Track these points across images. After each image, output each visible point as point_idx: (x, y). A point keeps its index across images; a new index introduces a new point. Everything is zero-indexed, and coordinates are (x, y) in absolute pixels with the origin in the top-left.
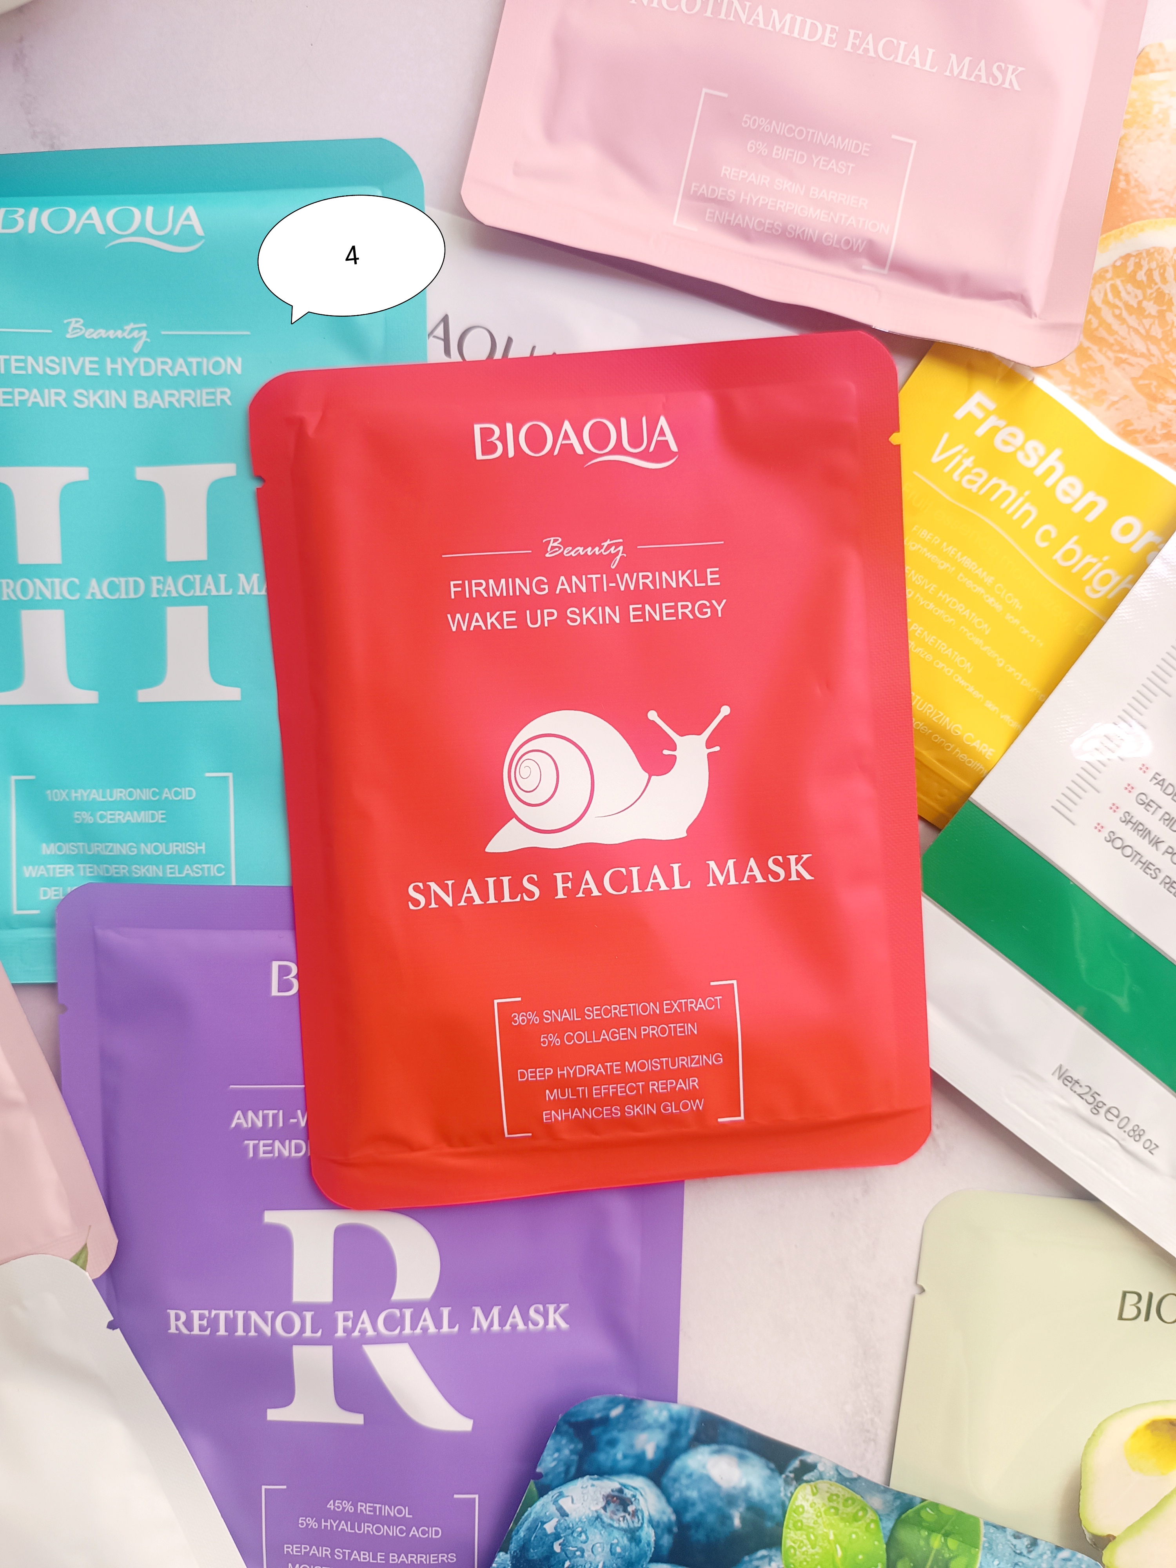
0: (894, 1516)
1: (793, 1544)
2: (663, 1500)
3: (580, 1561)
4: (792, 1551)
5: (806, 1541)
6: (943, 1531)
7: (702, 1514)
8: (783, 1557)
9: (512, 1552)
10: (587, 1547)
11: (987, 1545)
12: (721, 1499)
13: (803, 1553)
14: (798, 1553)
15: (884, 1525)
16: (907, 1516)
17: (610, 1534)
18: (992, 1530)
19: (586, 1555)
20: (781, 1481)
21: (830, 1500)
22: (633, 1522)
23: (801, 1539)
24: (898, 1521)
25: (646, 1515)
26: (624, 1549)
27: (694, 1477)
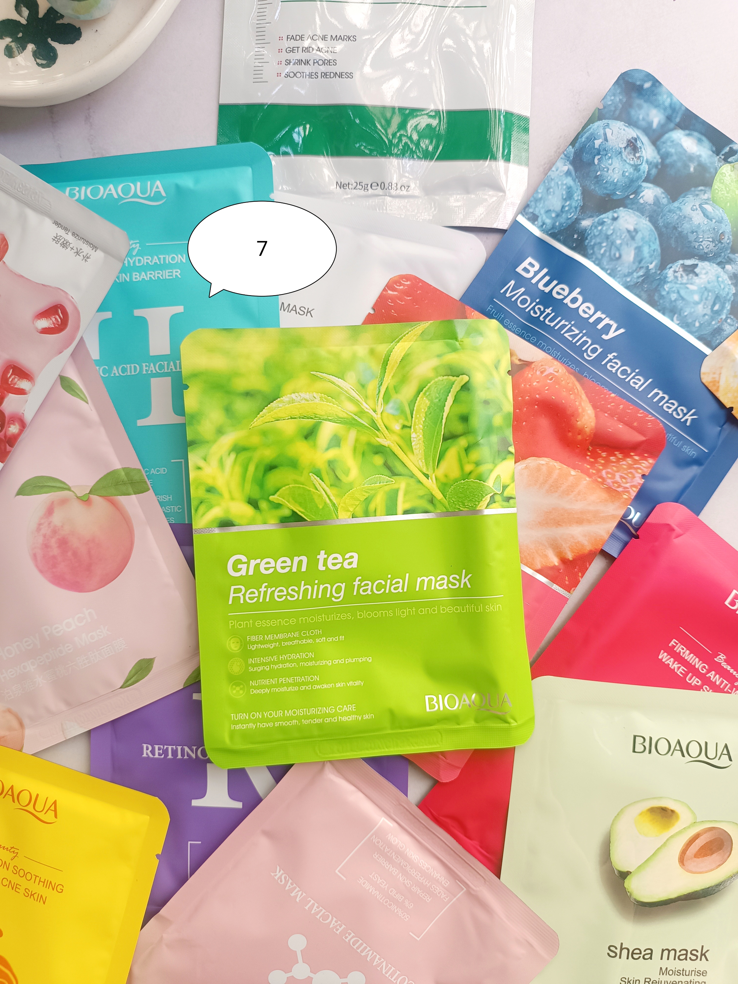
1: (718, 189)
2: (656, 152)
3: (606, 174)
4: (717, 191)
7: (675, 161)
8: (712, 193)
10: (611, 168)
12: (686, 157)
13: (722, 195)
14: (719, 193)
17: (624, 165)
19: (609, 172)
20: (716, 158)
22: (637, 162)
23: (722, 187)
25: (645, 159)
26: (630, 174)
27: (675, 143)
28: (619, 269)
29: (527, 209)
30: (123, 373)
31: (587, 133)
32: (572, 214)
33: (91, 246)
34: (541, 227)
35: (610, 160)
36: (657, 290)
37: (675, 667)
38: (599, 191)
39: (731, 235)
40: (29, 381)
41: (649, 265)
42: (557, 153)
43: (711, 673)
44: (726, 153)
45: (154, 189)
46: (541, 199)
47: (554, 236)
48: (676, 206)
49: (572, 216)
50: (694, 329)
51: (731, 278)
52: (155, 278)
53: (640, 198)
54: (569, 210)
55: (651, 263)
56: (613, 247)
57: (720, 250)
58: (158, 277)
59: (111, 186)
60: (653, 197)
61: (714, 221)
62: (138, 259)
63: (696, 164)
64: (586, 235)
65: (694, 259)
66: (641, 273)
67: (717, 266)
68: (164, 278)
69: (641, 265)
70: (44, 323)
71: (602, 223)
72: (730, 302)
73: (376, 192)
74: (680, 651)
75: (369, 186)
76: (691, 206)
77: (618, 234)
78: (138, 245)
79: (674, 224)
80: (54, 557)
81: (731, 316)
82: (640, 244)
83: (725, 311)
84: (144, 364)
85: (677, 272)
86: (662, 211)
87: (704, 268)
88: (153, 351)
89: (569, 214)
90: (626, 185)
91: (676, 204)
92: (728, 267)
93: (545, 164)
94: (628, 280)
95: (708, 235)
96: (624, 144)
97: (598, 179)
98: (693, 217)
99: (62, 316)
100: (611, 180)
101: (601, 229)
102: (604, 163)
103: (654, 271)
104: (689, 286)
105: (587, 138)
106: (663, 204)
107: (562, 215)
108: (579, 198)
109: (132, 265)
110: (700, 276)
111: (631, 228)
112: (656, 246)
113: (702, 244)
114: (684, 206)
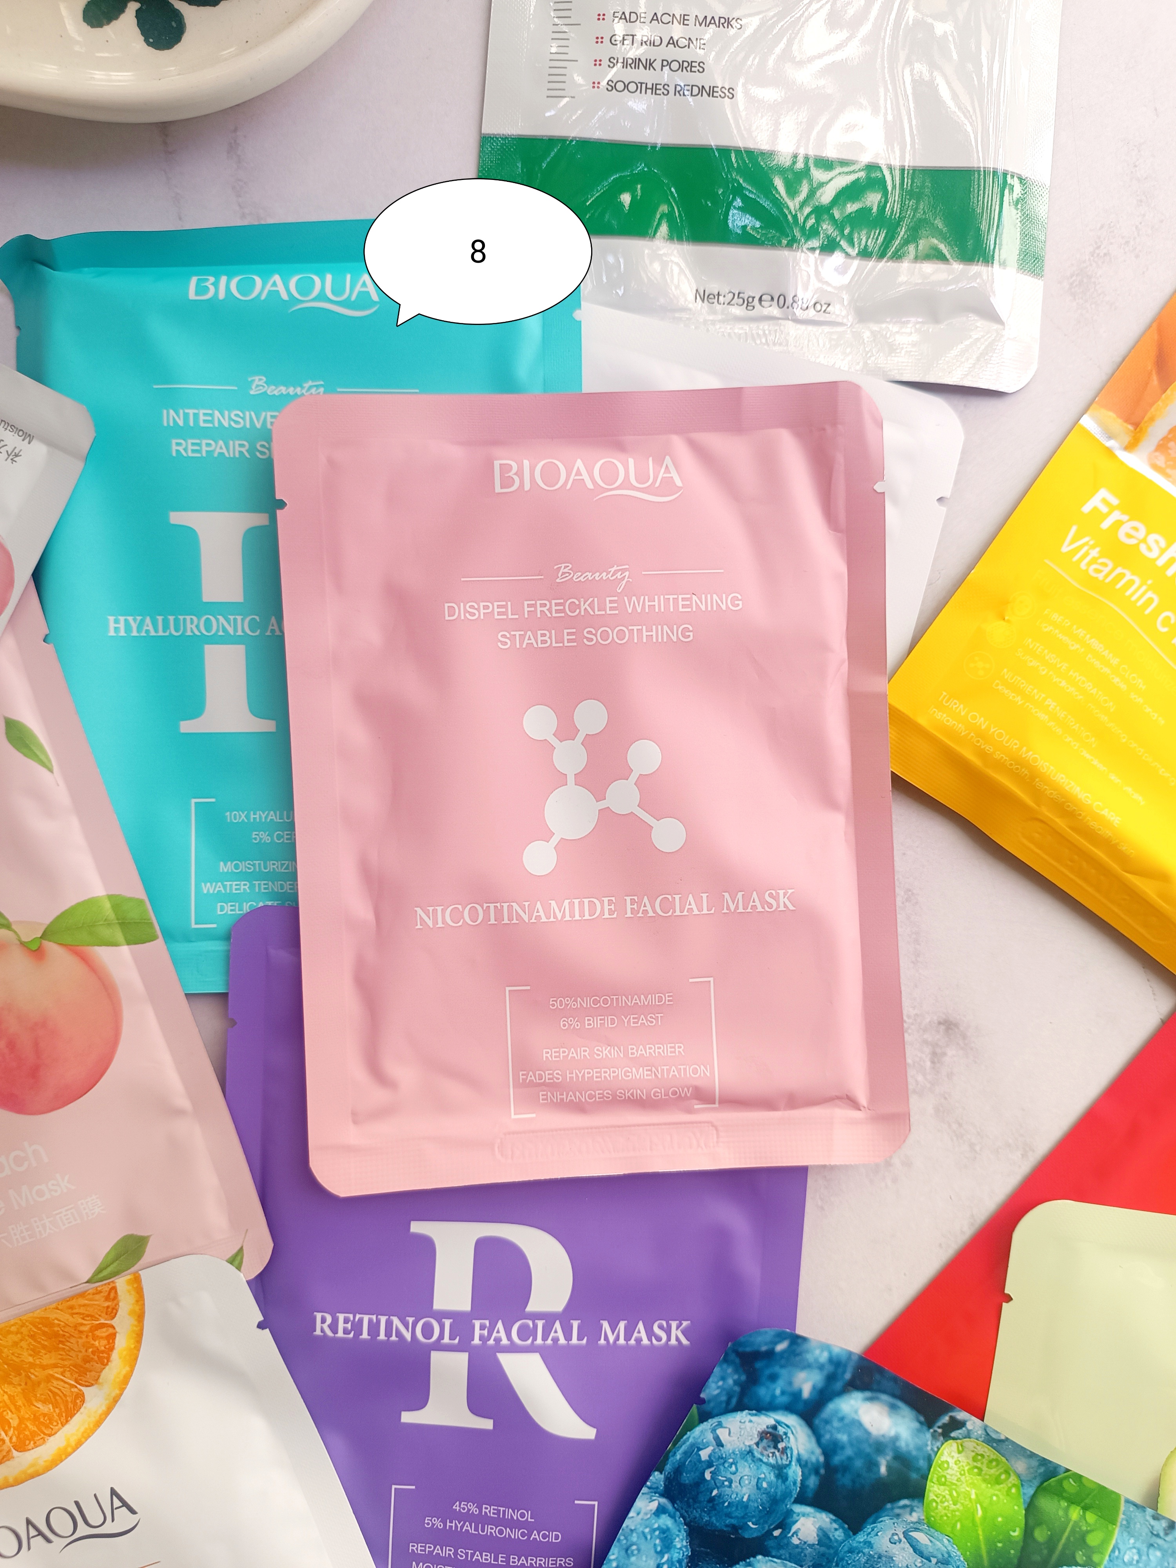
0: (1036, 1483)
1: (935, 1498)
2: (813, 1440)
3: (728, 1491)
4: (934, 1504)
5: (948, 1497)
6: (1083, 1504)
7: (850, 1459)
8: (924, 1509)
9: (667, 1473)
10: (736, 1478)
11: (1125, 1522)
12: (870, 1445)
13: (945, 1508)
14: (939, 1507)
15: (1025, 1491)
16: (1049, 1484)
17: (758, 1469)
18: (1132, 1508)
19: (733, 1485)
20: (928, 1435)
21: (975, 1459)
22: (781, 1459)
23: (943, 1494)
24: (1039, 1489)
25: (795, 1453)
26: (770, 1484)
27: (846, 1421)
35: (733, 1466)
38: (718, 1522)
44: (945, 1423)
48: (862, 1540)
53: (793, 1535)
60: (816, 1530)
61: (934, 1560)
63: (890, 1456)
76: (890, 1536)
86: (836, 1553)
90: (764, 1511)
91: (861, 1537)
96: (754, 1439)
97: (715, 1502)
98: (894, 1555)
100: (737, 1499)
102: (721, 1472)
106: (837, 1541)
108: (685, 1544)
114: (877, 1537)
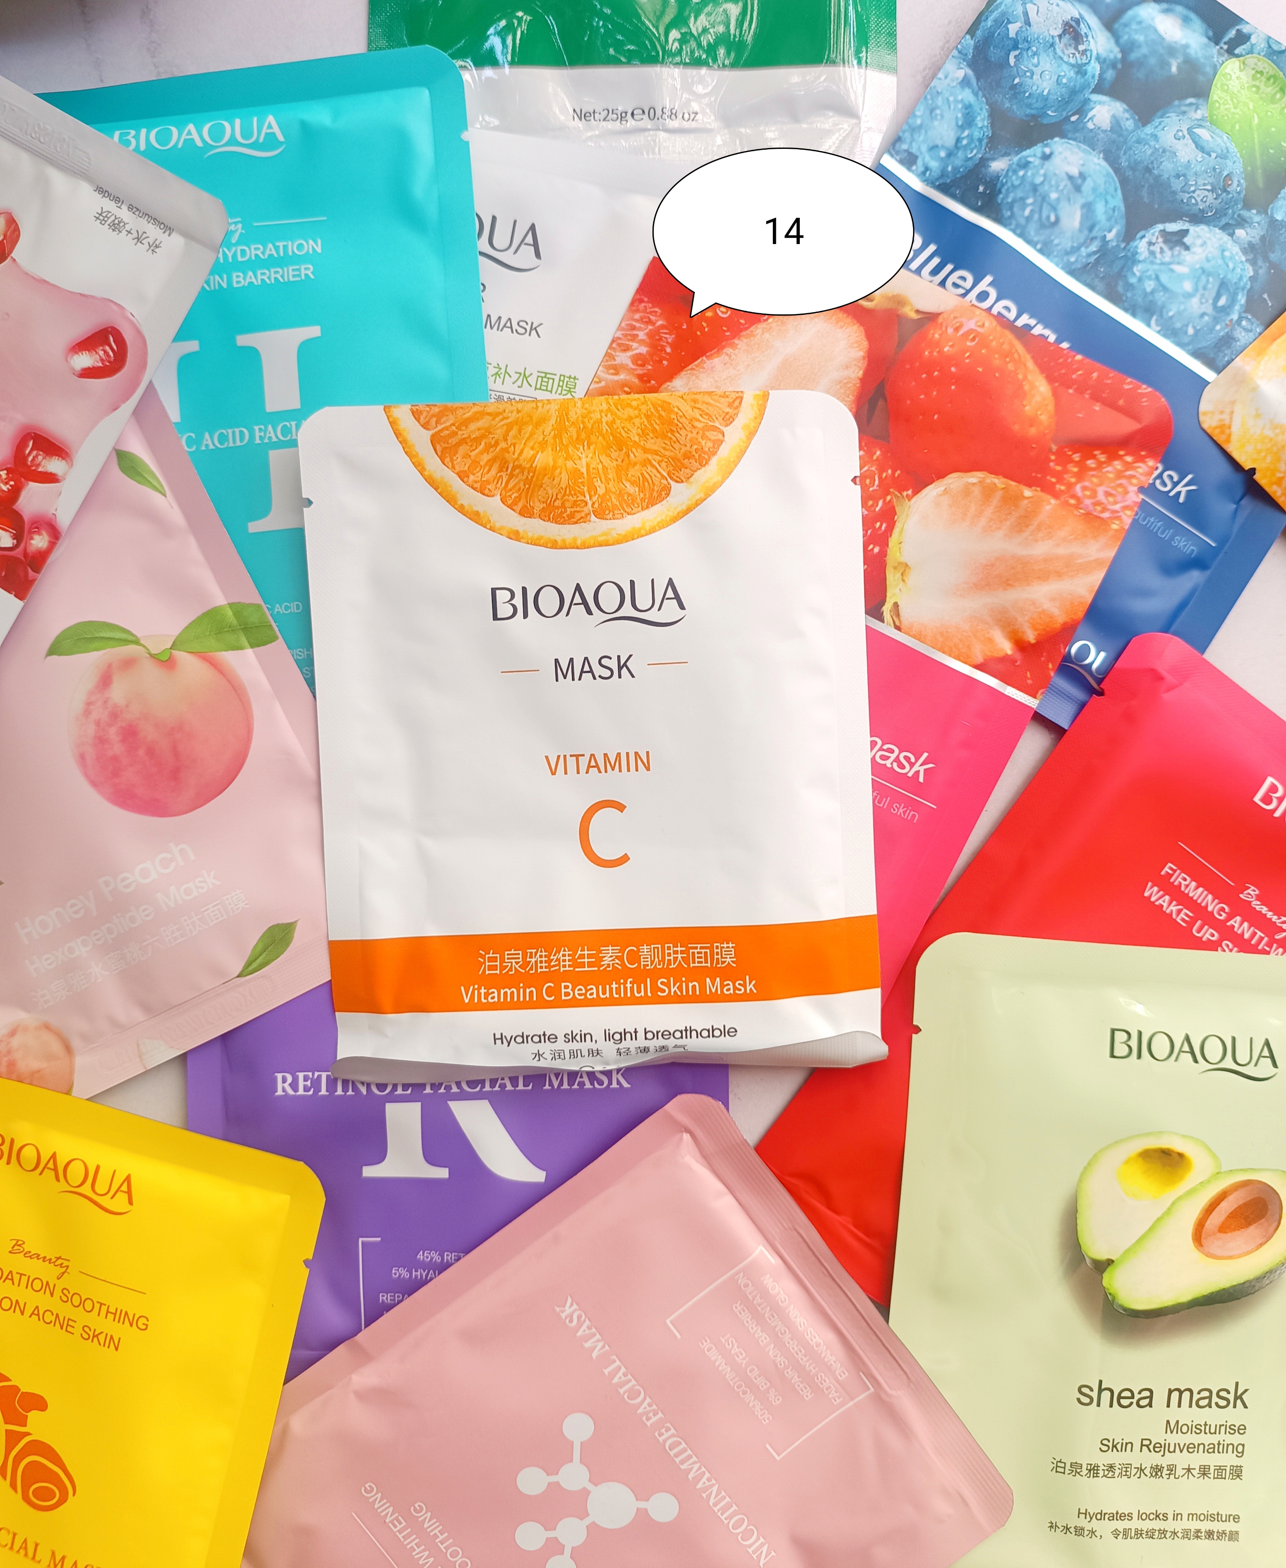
2: (1112, 41)
3: (1028, 81)
4: (1217, 105)
7: (1145, 56)
8: (1209, 107)
10: (1037, 71)
12: (1163, 48)
13: (1226, 110)
14: (1221, 108)
17: (1059, 66)
19: (1035, 77)
20: (1215, 50)
21: (1254, 78)
22: (1081, 59)
23: (1226, 98)
25: (1095, 53)
26: (1069, 81)
27: (1143, 25)
28: (1056, 242)
29: (898, 145)
30: (220, 443)
31: (995, 12)
32: (975, 151)
33: (162, 226)
34: (922, 175)
35: (1036, 57)
36: (1121, 275)
37: (1172, 911)
38: (1019, 111)
39: (1242, 179)
40: (63, 458)
41: (1106, 233)
42: (945, 49)
43: (1234, 920)
44: (1231, 39)
45: (265, 130)
46: (920, 127)
47: (944, 189)
48: (1149, 132)
49: (975, 154)
50: (1186, 340)
51: (1244, 251)
52: (270, 280)
53: (1088, 121)
54: (969, 144)
55: (1110, 231)
56: (1045, 205)
57: (1226, 204)
58: (276, 278)
59: (191, 127)
60: (1109, 118)
61: (1214, 155)
62: (241, 250)
63: (1180, 59)
64: (999, 185)
65: (1181, 222)
66: (1093, 248)
67: (1221, 231)
68: (286, 280)
69: (1094, 234)
70: (85, 360)
71: (1025, 165)
72: (1245, 292)
73: (640, 124)
74: (1180, 883)
75: (629, 114)
76: (1175, 132)
77: (1053, 183)
78: (240, 226)
79: (1146, 163)
80: (115, 759)
81: (1247, 314)
82: (1090, 199)
83: (1237, 307)
84: (256, 428)
85: (1154, 244)
86: (1125, 142)
87: (1199, 237)
88: (271, 406)
89: (969, 152)
90: (1063, 99)
91: (1149, 129)
92: (1240, 233)
93: (924, 70)
94: (1073, 259)
95: (1205, 179)
96: (1058, 29)
97: (1016, 91)
98: (1178, 150)
99: (115, 347)
100: (1038, 92)
101: (1023, 175)
102: (1026, 63)
103: (1114, 244)
104: (1175, 267)
105: (995, 21)
106: (1126, 129)
107: (957, 153)
108: (986, 123)
109: (230, 260)
110: (1193, 250)
111: (1075, 172)
112: (1117, 201)
113: (1195, 195)
114: (1163, 132)
